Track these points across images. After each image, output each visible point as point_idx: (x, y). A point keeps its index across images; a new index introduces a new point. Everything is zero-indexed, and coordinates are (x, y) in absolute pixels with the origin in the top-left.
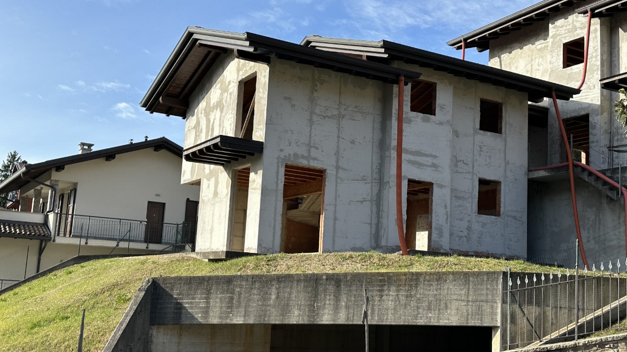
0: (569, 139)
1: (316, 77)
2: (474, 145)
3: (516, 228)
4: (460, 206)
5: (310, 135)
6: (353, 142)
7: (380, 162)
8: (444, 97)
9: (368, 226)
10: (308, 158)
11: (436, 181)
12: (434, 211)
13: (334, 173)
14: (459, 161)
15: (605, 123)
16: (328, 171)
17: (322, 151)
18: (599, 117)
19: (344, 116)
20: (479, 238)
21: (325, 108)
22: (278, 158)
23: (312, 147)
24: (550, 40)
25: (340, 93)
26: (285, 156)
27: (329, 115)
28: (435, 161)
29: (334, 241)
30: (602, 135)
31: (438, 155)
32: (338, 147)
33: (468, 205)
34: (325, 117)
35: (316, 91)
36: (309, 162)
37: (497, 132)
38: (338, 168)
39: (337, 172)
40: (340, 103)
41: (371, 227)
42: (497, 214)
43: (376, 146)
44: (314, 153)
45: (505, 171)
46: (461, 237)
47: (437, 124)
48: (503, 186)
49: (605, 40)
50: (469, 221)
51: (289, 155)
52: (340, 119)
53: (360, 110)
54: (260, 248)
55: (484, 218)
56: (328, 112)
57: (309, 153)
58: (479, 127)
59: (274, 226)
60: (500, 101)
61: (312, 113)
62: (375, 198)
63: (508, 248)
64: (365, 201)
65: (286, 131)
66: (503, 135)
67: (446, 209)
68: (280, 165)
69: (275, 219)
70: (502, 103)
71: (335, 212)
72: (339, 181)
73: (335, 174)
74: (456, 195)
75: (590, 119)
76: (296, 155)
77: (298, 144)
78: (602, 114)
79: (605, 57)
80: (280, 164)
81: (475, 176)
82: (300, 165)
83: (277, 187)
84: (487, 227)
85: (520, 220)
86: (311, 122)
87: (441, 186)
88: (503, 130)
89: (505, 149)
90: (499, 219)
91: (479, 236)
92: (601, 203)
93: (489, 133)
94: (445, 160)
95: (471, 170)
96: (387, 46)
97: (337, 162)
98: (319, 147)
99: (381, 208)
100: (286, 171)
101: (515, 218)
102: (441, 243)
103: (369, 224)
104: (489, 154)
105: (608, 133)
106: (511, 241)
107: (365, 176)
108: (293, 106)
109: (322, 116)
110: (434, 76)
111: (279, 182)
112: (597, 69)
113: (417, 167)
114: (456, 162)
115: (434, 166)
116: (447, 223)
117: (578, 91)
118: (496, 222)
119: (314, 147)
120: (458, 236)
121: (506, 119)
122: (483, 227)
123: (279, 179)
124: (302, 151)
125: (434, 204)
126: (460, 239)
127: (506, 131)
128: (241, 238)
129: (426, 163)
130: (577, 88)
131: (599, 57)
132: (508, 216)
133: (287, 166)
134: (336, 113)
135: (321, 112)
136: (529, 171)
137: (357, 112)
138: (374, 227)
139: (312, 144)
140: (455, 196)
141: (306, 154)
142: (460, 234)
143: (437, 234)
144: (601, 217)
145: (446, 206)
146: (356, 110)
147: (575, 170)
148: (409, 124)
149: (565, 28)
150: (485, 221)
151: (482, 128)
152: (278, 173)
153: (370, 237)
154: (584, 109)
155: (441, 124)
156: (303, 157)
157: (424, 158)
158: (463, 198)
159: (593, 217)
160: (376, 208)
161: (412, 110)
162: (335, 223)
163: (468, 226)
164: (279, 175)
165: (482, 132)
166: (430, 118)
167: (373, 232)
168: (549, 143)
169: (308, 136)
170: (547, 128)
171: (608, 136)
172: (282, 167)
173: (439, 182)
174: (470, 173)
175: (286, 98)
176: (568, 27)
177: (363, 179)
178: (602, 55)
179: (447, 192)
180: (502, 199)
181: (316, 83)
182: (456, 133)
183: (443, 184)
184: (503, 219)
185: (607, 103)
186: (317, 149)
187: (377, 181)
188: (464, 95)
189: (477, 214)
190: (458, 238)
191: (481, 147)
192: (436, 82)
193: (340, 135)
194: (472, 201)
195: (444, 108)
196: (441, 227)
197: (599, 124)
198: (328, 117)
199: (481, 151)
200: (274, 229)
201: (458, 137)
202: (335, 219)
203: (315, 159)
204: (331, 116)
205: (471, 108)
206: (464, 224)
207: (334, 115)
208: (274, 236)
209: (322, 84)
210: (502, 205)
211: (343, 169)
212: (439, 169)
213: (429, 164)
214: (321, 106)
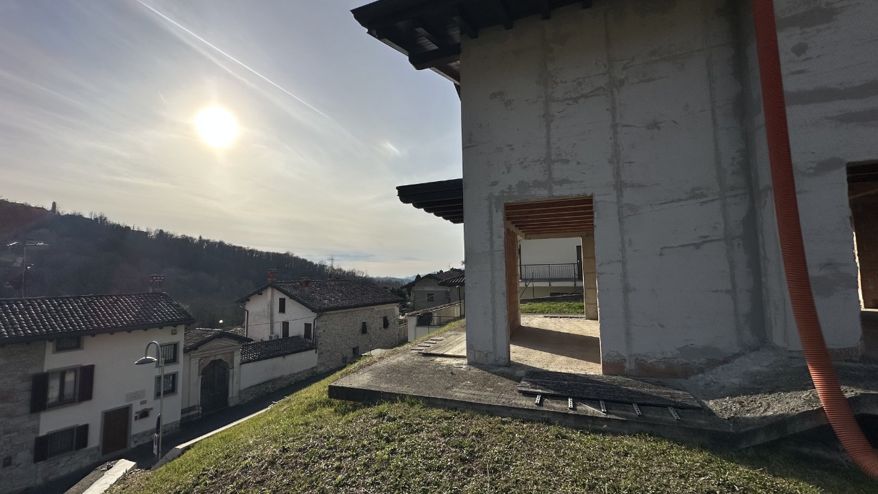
1: (549, 36)
5: (548, 142)
6: (654, 126)
9: (726, 298)
10: (547, 184)
13: (613, 198)
16: (596, 198)
17: (578, 163)
19: (622, 82)
21: (575, 83)
22: (490, 197)
23: (554, 161)
25: (608, 41)
26: (503, 192)
29: (628, 334)
32: (616, 145)
34: (576, 100)
35: (552, 60)
36: (550, 190)
38: (619, 186)
39: (620, 196)
40: (611, 61)
41: (735, 299)
43: (725, 115)
44: (559, 171)
51: (510, 187)
52: (614, 90)
53: (665, 55)
54: (473, 351)
56: (583, 86)
57: (550, 174)
61: (548, 101)
62: (739, 232)
64: (704, 242)
65: (499, 150)
68: (494, 209)
71: (624, 275)
72: (627, 212)
73: (615, 200)
76: (523, 185)
77: (525, 164)
80: (493, 207)
82: (532, 200)
83: (492, 246)
86: (548, 118)
97: (617, 174)
98: (569, 157)
99: (762, 252)
100: (507, 215)
103: (728, 291)
107: (699, 188)
108: (508, 103)
109: (571, 99)
111: (495, 237)
119: (558, 161)
123: (494, 232)
124: (534, 174)
133: (508, 207)
134: (602, 82)
135: (566, 93)
137: (656, 61)
138: (744, 297)
139: (553, 157)
141: (543, 178)
146: (653, 58)
152: (491, 222)
153: (737, 322)
156: (537, 184)
162: (626, 299)
164: (494, 225)
169: (545, 144)
172: (497, 212)
175: (493, 96)
177: (695, 195)
181: (551, 45)
186: (566, 162)
187: (742, 191)
193: (617, 121)
198: (585, 96)
200: (494, 319)
202: (627, 290)
203: (563, 182)
204: (592, 92)
207: (599, 88)
208: (494, 332)
209: (563, 43)
211: (632, 186)
214: (565, 82)
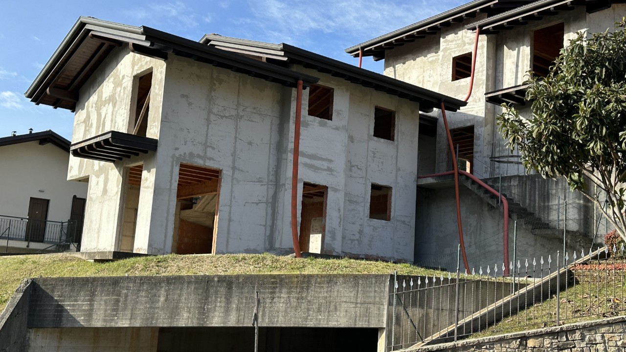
0: (455, 148)
1: (215, 76)
2: (368, 151)
3: (404, 232)
4: (353, 210)
5: (207, 135)
6: (250, 143)
7: (277, 164)
8: (341, 102)
9: (263, 228)
10: (204, 158)
11: (331, 185)
12: (327, 215)
13: (230, 173)
14: (353, 166)
15: (488, 135)
16: (224, 172)
17: (219, 151)
18: (483, 129)
19: (242, 117)
20: (370, 241)
21: (223, 108)
22: (173, 156)
23: (208, 146)
24: (440, 53)
25: (239, 92)
26: (181, 155)
27: (227, 115)
28: (330, 166)
29: (228, 242)
30: (485, 146)
31: (333, 159)
32: (235, 147)
33: (361, 209)
34: (222, 117)
35: (214, 90)
36: (205, 161)
37: (389, 139)
38: (234, 168)
39: (233, 173)
40: (238, 104)
41: (265, 229)
42: (387, 218)
43: (273, 148)
44: (210, 153)
45: (396, 177)
46: (353, 240)
47: (333, 129)
48: (393, 191)
49: (490, 57)
50: (361, 225)
51: (185, 154)
52: (238, 119)
53: (258, 112)
54: (151, 248)
55: (376, 222)
56: (226, 111)
57: (206, 153)
58: (372, 133)
59: (167, 226)
60: (393, 109)
61: (210, 112)
62: (270, 200)
63: (397, 252)
64: (260, 203)
65: (182, 130)
66: (396, 143)
67: (339, 212)
68: (175, 164)
69: (167, 220)
70: (395, 112)
71: (230, 213)
72: (235, 182)
73: (231, 175)
74: (350, 199)
75: (475, 130)
76: (191, 154)
77: (195, 143)
78: (486, 126)
79: (490, 72)
80: (175, 162)
81: (368, 181)
82: (195, 164)
83: (171, 186)
84: (377, 231)
85: (408, 225)
86: (208, 121)
87: (336, 190)
88: (395, 138)
89: (397, 156)
90: (389, 223)
91: (370, 239)
92: (483, 210)
93: (382, 140)
94: (340, 164)
95: (364, 175)
96: (287, 49)
97: (234, 162)
98: (215, 146)
99: (276, 210)
100: (180, 170)
101: (404, 222)
102: (333, 246)
103: (264, 225)
104: (382, 160)
105: (491, 144)
106: (399, 244)
107: (261, 178)
108: (190, 104)
109: (220, 116)
110: (332, 82)
111: (173, 181)
112: (483, 83)
113: (312, 171)
114: (350, 166)
115: (330, 170)
116: (340, 226)
117: (464, 104)
118: (387, 226)
119: (210, 147)
120: (350, 239)
121: (398, 127)
122: (374, 231)
123: (173, 178)
124: (198, 150)
125: (328, 207)
126: (352, 242)
127: (398, 138)
128: (131, 238)
129: (322, 167)
130: (463, 100)
131: (485, 72)
132: (398, 221)
133: (182, 165)
134: (234, 113)
135: (218, 111)
136: (419, 177)
137: (255, 113)
138: (268, 229)
139: (208, 144)
140: (348, 200)
141: (202, 154)
142: (352, 237)
143: (330, 237)
144: (482, 223)
145: (339, 210)
146: (254, 111)
147: (460, 177)
148: (307, 127)
149: (454, 43)
150: (376, 226)
151: (375, 135)
152: (172, 171)
153: (265, 239)
154: (469, 120)
155: (337, 129)
156: (199, 156)
157: (320, 162)
158: (356, 202)
159: (474, 224)
160: (271, 210)
161: (310, 114)
162: (229, 225)
163: (360, 230)
164: (174, 174)
165: (375, 138)
166: (326, 123)
167: (268, 233)
168: (437, 152)
169: (205, 135)
170: (436, 138)
171: (490, 147)
172: (176, 166)
173: (334, 186)
174: (363, 178)
175: (183, 96)
176: (457, 42)
177: (260, 181)
178: (487, 70)
179: (341, 196)
180: (393, 205)
181: (215, 82)
182: (351, 139)
183: (337, 187)
184: (393, 223)
185: (490, 117)
186: (214, 148)
187: (274, 183)
188: (360, 102)
189: (369, 218)
190: (349, 242)
191: (374, 153)
192: (333, 87)
193: (237, 136)
194: (365, 205)
195: (340, 114)
196: (334, 230)
197: (483, 135)
198: (226, 117)
199: (374, 157)
200: (166, 229)
201: (353, 142)
202: (230, 220)
203: (211, 159)
204: (229, 116)
205: (365, 115)
206: (357, 228)
207: (232, 116)
208: (165, 237)
209: (220, 84)
210: (392, 210)
211: (239, 170)
212: (335, 173)
213: (324, 168)
214: (219, 105)
